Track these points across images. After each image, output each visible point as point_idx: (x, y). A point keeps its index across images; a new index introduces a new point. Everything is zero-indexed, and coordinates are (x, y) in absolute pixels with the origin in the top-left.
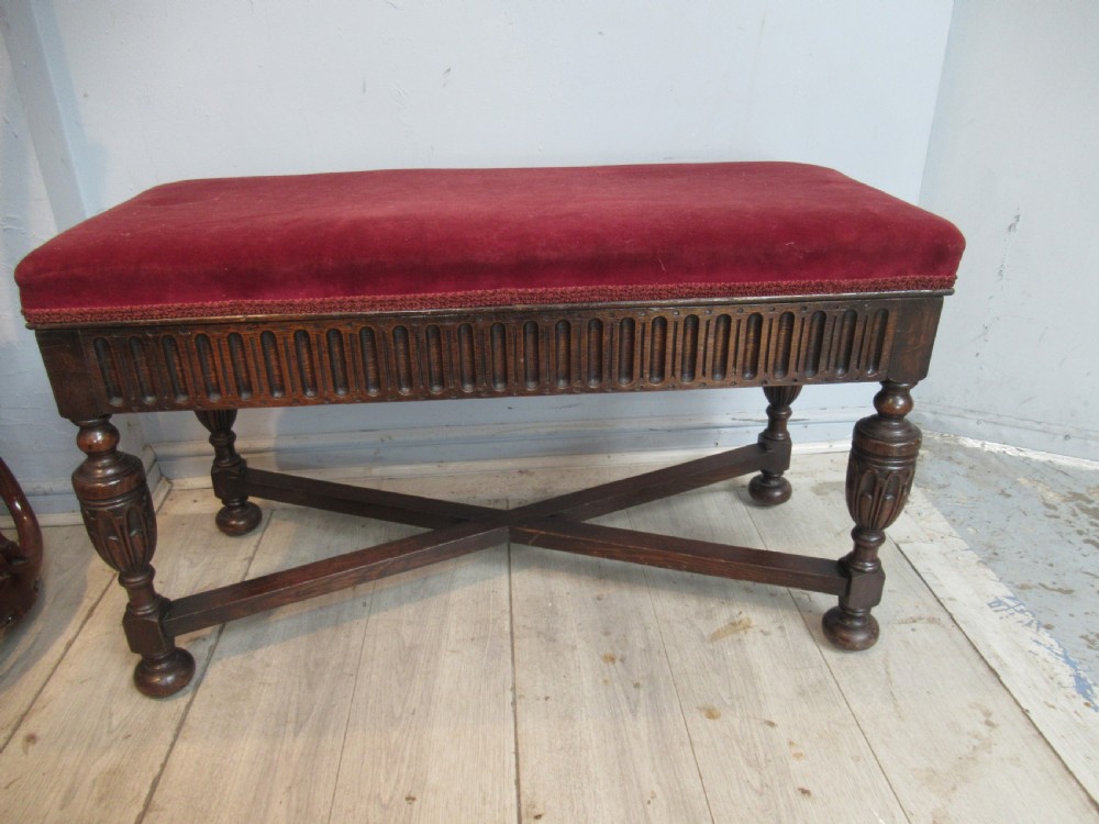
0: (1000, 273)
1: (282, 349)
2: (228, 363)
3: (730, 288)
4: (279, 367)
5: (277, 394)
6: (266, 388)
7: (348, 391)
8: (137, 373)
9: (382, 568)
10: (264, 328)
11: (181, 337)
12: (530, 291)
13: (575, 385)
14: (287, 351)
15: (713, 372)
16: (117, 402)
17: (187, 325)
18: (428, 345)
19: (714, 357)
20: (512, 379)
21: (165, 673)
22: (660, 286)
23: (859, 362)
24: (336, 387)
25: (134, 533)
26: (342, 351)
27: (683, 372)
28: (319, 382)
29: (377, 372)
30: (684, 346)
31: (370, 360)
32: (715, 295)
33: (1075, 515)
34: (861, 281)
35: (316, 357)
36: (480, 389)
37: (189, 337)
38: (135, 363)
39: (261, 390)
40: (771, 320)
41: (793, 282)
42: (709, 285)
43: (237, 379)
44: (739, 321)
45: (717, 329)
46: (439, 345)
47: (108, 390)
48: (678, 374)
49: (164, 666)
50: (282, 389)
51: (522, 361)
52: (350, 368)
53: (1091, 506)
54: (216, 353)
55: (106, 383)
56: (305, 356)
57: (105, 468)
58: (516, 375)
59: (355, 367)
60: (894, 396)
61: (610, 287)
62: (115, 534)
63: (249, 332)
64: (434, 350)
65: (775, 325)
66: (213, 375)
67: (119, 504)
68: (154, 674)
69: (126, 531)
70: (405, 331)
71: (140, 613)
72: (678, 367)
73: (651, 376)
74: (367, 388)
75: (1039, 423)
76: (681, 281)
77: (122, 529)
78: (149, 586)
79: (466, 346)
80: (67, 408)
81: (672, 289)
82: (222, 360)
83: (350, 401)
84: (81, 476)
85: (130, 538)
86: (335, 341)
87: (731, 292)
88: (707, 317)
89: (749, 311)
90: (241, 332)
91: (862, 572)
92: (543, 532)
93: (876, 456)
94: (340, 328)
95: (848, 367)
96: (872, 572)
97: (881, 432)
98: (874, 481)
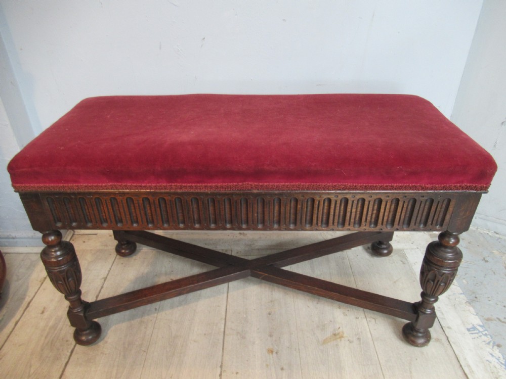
1: (136, 205)
2: (111, 210)
3: (366, 186)
6: (129, 222)
7: (169, 225)
8: (68, 212)
9: (188, 289)
10: (127, 196)
11: (88, 198)
12: (261, 184)
13: (282, 227)
14: (139, 206)
15: (354, 223)
16: (59, 225)
17: (90, 194)
18: (209, 206)
19: (355, 216)
20: (251, 222)
21: (88, 335)
22: (328, 184)
23: (432, 222)
24: (163, 223)
25: (70, 279)
26: (166, 207)
28: (155, 220)
29: (183, 216)
30: (339, 212)
31: (180, 211)
32: (357, 189)
34: (437, 185)
35: (153, 209)
36: (234, 227)
37: (92, 198)
38: (67, 209)
39: (127, 222)
40: (387, 202)
41: (400, 185)
42: (354, 184)
43: (115, 217)
44: (370, 202)
45: (358, 204)
46: (214, 206)
47: (54, 219)
48: (336, 224)
50: (137, 222)
51: (256, 215)
52: (170, 215)
54: (105, 206)
55: (53, 216)
56: (148, 209)
57: (56, 251)
58: (253, 221)
59: (172, 215)
61: (302, 184)
62: (61, 281)
63: (121, 197)
64: (211, 208)
65: (389, 204)
66: (104, 214)
67: (64, 268)
68: (82, 335)
69: (66, 280)
70: (197, 200)
71: (75, 311)
73: (322, 225)
74: (179, 224)
76: (340, 182)
77: (64, 279)
78: (79, 300)
79: (227, 207)
80: (36, 226)
81: (335, 186)
83: (171, 229)
84: (44, 255)
85: (69, 283)
86: (162, 203)
87: (366, 188)
88: (353, 199)
89: (375, 197)
90: (116, 198)
91: (425, 313)
92: (266, 274)
93: (437, 265)
94: (165, 198)
95: (426, 225)
96: (430, 314)
97: (441, 253)
98: (435, 277)
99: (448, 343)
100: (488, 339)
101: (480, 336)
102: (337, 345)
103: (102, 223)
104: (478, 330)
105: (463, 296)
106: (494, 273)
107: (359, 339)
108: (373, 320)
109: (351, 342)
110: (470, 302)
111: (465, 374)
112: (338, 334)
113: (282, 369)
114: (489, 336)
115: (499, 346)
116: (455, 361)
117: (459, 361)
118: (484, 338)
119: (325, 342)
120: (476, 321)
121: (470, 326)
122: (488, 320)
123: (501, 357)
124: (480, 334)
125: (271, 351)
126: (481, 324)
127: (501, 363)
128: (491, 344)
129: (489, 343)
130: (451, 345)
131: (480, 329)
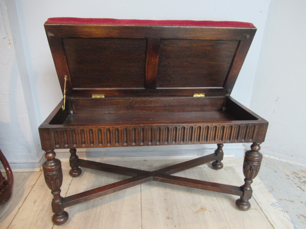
0: (274, 112)
1: (103, 133)
2: (88, 136)
4: (101, 138)
5: (100, 144)
6: (97, 143)
7: (119, 144)
8: (64, 138)
9: (119, 188)
11: (77, 130)
14: (104, 133)
15: (212, 140)
16: (57, 146)
18: (141, 132)
19: (212, 136)
20: (161, 141)
21: (61, 218)
23: (248, 138)
24: (116, 142)
25: (58, 180)
26: (118, 134)
27: (204, 140)
28: (112, 141)
29: (127, 139)
30: (205, 134)
31: (125, 136)
35: (111, 135)
36: (153, 143)
37: (79, 130)
38: (64, 136)
39: (96, 143)
40: (227, 128)
43: (90, 140)
44: (219, 128)
45: (213, 129)
46: (143, 133)
47: (55, 143)
49: (61, 216)
50: (102, 143)
51: (164, 136)
52: (120, 138)
54: (85, 134)
55: (55, 141)
56: (108, 135)
57: (51, 163)
59: (121, 138)
60: (256, 146)
62: (53, 181)
64: (142, 134)
65: (228, 128)
66: (84, 139)
67: (55, 173)
68: (58, 218)
69: (56, 180)
70: (135, 129)
71: (56, 202)
72: (203, 138)
73: (196, 140)
74: (124, 143)
75: (285, 152)
77: (55, 179)
78: (59, 195)
79: (150, 133)
80: (44, 148)
82: (87, 136)
83: (120, 146)
84: (45, 165)
85: (57, 182)
86: (116, 131)
88: (211, 127)
89: (221, 125)
90: (93, 129)
91: (247, 190)
92: (162, 178)
93: (252, 161)
94: (118, 128)
95: (245, 139)
96: (250, 190)
97: (253, 155)
98: (251, 167)
99: (261, 210)
100: (281, 209)
101: (277, 208)
102: (203, 214)
103: (82, 144)
105: (266, 189)
106: (281, 177)
107: (215, 210)
108: (221, 201)
109: (211, 212)
110: (270, 192)
111: (272, 225)
112: (204, 208)
113: (175, 226)
114: (281, 207)
115: (287, 212)
116: (266, 219)
117: (268, 219)
118: (279, 208)
119: (197, 212)
120: (274, 201)
121: (272, 203)
122: (280, 200)
123: (289, 217)
124: (277, 207)
125: (168, 218)
126: (277, 202)
127: (289, 220)
128: (283, 211)
129: (282, 211)
130: (263, 212)
131: (277, 204)
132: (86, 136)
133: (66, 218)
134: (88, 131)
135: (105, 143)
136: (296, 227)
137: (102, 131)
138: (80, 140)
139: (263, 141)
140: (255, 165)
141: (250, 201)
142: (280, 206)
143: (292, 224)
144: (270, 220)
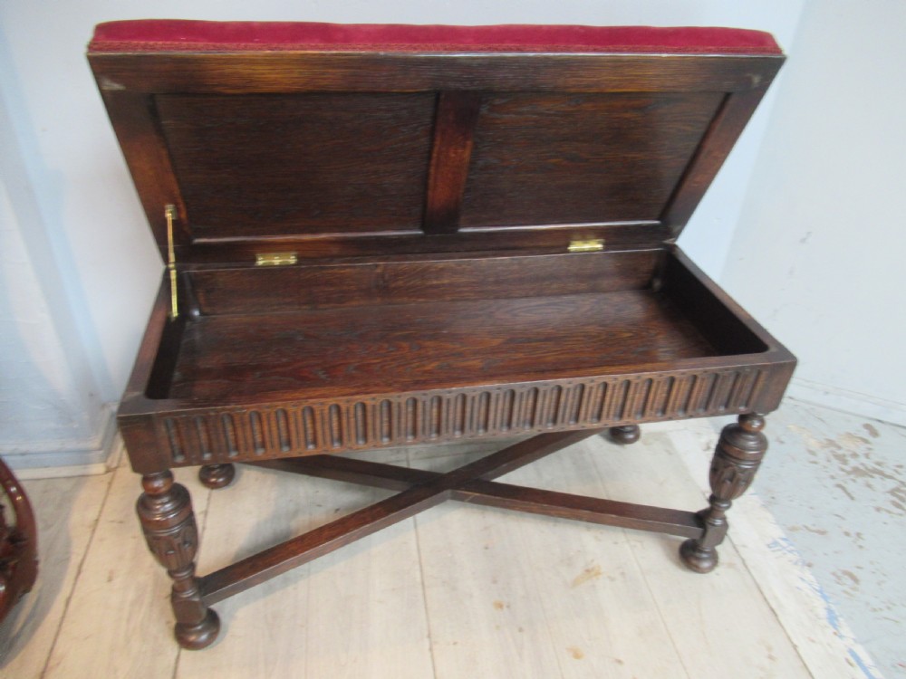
1: (318, 417)
2: (274, 429)
4: (314, 429)
5: (311, 447)
6: (303, 444)
7: (366, 441)
8: (198, 438)
10: (305, 404)
11: (238, 413)
13: (536, 428)
14: (322, 418)
15: (636, 413)
16: (180, 459)
18: (431, 407)
19: (638, 405)
20: (490, 426)
21: (201, 632)
24: (357, 439)
25: (187, 546)
26: (365, 416)
28: (345, 438)
29: (390, 428)
30: (618, 401)
31: (385, 419)
33: (829, 461)
35: (344, 421)
37: (244, 413)
38: (199, 432)
39: (299, 444)
40: (681, 381)
43: (279, 437)
44: (659, 382)
45: (642, 388)
47: (173, 452)
48: (611, 417)
49: (200, 627)
50: (315, 443)
52: (370, 427)
53: (840, 452)
54: (265, 423)
55: (172, 447)
56: (335, 420)
57: (164, 504)
58: (494, 424)
59: (374, 425)
60: (752, 419)
62: (174, 550)
64: (435, 410)
66: (260, 436)
67: (175, 530)
68: (191, 634)
69: (181, 547)
70: (415, 401)
71: (185, 596)
72: (612, 412)
73: (591, 419)
74: (381, 439)
77: (179, 544)
78: (193, 573)
79: (459, 407)
80: (138, 466)
82: (270, 426)
85: (184, 551)
86: (359, 410)
88: (637, 381)
90: (287, 409)
91: (714, 525)
92: (477, 494)
93: (736, 458)
94: (365, 402)
95: (726, 408)
96: (721, 525)
97: (741, 442)
98: (734, 474)
99: (744, 568)
100: (795, 557)
101: (785, 554)
102: (593, 587)
103: (255, 449)
104: (781, 546)
105: (755, 497)
106: (793, 459)
107: (623, 574)
108: (639, 544)
109: (612, 579)
110: (766, 506)
111: (772, 610)
112: (593, 569)
113: (521, 630)
114: (795, 553)
115: (810, 565)
116: (757, 593)
117: (762, 593)
118: (790, 556)
119: (575, 583)
120: (777, 532)
121: (770, 541)
122: (793, 529)
123: (814, 580)
124: (785, 551)
125: (499, 605)
126: (784, 536)
127: (815, 589)
128: (800, 563)
129: (796, 564)
130: (749, 572)
131: (784, 543)
132: (266, 428)
133: (215, 630)
134: (273, 415)
135: (325, 442)
136: (833, 607)
137: (317, 413)
138: (250, 441)
139: (775, 407)
140: (747, 469)
141: (719, 548)
142: (792, 548)
143: (822, 601)
144: (767, 596)
